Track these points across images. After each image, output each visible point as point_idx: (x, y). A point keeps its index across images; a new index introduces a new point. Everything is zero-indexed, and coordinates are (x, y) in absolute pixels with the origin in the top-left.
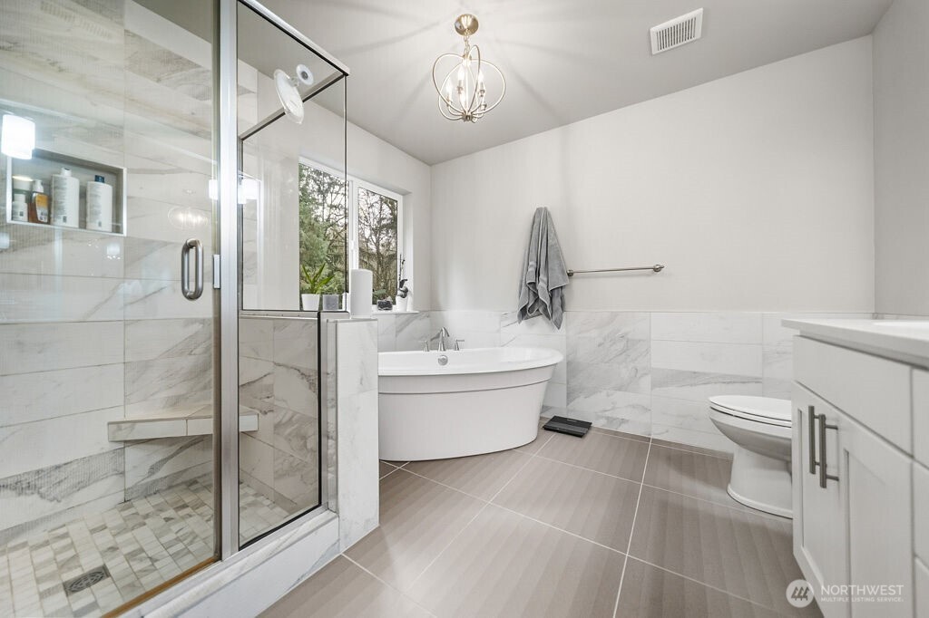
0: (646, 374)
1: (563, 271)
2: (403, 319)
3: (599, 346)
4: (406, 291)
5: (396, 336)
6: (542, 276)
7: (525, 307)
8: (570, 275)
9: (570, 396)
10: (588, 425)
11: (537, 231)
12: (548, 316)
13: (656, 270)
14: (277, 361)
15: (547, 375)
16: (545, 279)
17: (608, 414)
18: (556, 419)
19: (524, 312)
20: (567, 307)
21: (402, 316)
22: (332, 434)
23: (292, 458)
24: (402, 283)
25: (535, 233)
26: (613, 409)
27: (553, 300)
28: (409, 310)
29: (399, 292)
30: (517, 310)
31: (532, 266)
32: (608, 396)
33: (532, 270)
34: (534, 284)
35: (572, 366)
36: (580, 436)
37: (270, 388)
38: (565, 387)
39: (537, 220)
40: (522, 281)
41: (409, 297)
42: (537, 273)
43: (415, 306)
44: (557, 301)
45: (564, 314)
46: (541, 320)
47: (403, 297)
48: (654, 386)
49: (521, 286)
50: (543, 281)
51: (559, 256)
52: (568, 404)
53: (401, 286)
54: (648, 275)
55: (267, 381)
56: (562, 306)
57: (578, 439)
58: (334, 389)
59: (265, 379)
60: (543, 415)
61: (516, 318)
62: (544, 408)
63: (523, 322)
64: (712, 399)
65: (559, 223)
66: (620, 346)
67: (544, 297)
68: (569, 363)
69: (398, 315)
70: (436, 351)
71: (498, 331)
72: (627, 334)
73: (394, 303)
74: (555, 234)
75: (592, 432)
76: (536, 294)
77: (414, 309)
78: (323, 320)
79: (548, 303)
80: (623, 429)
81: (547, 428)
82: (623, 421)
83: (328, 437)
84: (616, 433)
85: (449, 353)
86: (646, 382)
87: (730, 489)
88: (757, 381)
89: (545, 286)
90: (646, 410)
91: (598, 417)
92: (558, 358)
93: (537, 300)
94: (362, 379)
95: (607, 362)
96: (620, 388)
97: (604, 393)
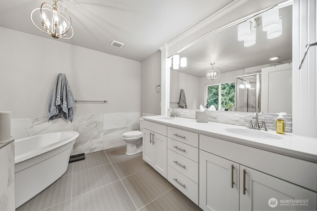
0: (102, 132)
1: (73, 100)
3: (87, 126)
6: (64, 102)
9: (75, 147)
10: (83, 154)
12: (66, 118)
13: (105, 102)
17: (90, 148)
19: (52, 118)
26: (92, 145)
27: (70, 112)
32: (90, 142)
34: (59, 106)
36: (84, 159)
42: (62, 101)
48: (105, 134)
50: (65, 104)
52: (74, 150)
54: (103, 103)
56: (73, 114)
64: (123, 134)
66: (94, 125)
71: (32, 127)
72: (97, 121)
75: (86, 156)
79: (67, 112)
80: (95, 151)
82: (95, 148)
86: (102, 134)
87: (126, 153)
88: (125, 128)
89: (66, 106)
90: (102, 142)
91: (87, 150)
93: (60, 112)
95: (90, 131)
96: (94, 138)
97: (89, 141)
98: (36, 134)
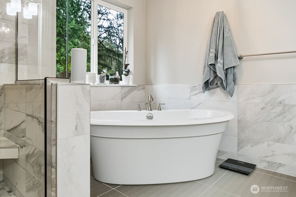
1: (235, 56)
2: (126, 89)
3: (262, 109)
4: (128, 72)
5: (122, 100)
6: (219, 60)
7: (208, 81)
8: (240, 58)
9: (240, 144)
10: (253, 167)
11: (216, 28)
12: (224, 88)
14: (27, 113)
15: (221, 129)
16: (222, 61)
17: (269, 159)
18: (229, 161)
19: (207, 85)
20: (238, 81)
21: (125, 88)
22: (54, 165)
23: (34, 179)
24: (126, 66)
25: (215, 30)
26: (273, 155)
27: (228, 76)
28: (131, 84)
29: (124, 72)
30: (202, 83)
31: (212, 52)
32: (269, 146)
33: (212, 55)
34: (213, 65)
35: (241, 123)
36: (247, 174)
37: (24, 131)
38: (236, 138)
39: (216, 21)
40: (205, 64)
41: (131, 76)
42: (216, 58)
43: (134, 81)
44: (230, 77)
45: (236, 87)
46: (219, 91)
47: (126, 75)
49: (205, 67)
50: (220, 63)
51: (232, 45)
52: (238, 151)
53: (125, 68)
55: (23, 126)
56: (234, 80)
57: (245, 176)
58: (55, 133)
59: (22, 125)
60: (219, 157)
61: (202, 90)
62: (219, 152)
63: (207, 92)
65: (232, 22)
67: (221, 74)
68: (239, 121)
69: (123, 87)
70: (145, 111)
71: (190, 98)
72: (283, 101)
73: (121, 80)
74: (229, 30)
75: (256, 172)
76: (215, 72)
77: (134, 84)
78: (48, 84)
79: (223, 78)
81: (222, 167)
82: (281, 165)
83: (52, 167)
84: (275, 174)
85: (154, 112)
89: (222, 67)
92: (229, 117)
93: (216, 76)
94: (77, 126)
95: (269, 121)
96: (278, 141)
97: (266, 144)
98: (193, 108)
